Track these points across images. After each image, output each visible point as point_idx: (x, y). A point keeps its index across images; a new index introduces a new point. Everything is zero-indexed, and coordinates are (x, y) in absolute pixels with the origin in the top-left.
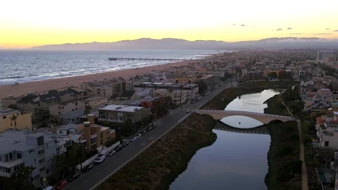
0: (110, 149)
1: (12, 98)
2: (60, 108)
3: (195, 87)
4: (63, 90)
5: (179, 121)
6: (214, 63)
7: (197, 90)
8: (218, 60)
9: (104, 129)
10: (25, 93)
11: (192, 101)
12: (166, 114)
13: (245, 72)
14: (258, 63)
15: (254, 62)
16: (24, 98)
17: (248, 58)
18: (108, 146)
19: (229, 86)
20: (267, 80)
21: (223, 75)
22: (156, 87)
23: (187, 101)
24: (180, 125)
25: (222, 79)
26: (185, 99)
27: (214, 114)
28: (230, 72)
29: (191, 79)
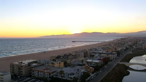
0: (93, 75)
1: (54, 57)
2: (71, 61)
3: (116, 53)
4: (68, 54)
5: (114, 66)
6: (119, 43)
7: (116, 54)
8: (120, 42)
9: (91, 68)
10: (56, 55)
11: (115, 59)
12: (107, 64)
13: (134, 47)
14: (139, 43)
15: (137, 42)
16: (57, 57)
17: (133, 40)
18: (93, 74)
19: (128, 53)
20: (145, 50)
21: (125, 49)
22: (100, 53)
23: (113, 59)
24: (114, 68)
25: (125, 50)
26: (113, 58)
27: (126, 64)
28: (127, 47)
29: (113, 50)
